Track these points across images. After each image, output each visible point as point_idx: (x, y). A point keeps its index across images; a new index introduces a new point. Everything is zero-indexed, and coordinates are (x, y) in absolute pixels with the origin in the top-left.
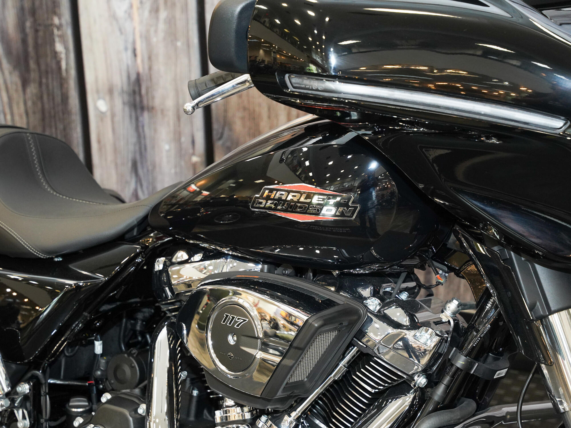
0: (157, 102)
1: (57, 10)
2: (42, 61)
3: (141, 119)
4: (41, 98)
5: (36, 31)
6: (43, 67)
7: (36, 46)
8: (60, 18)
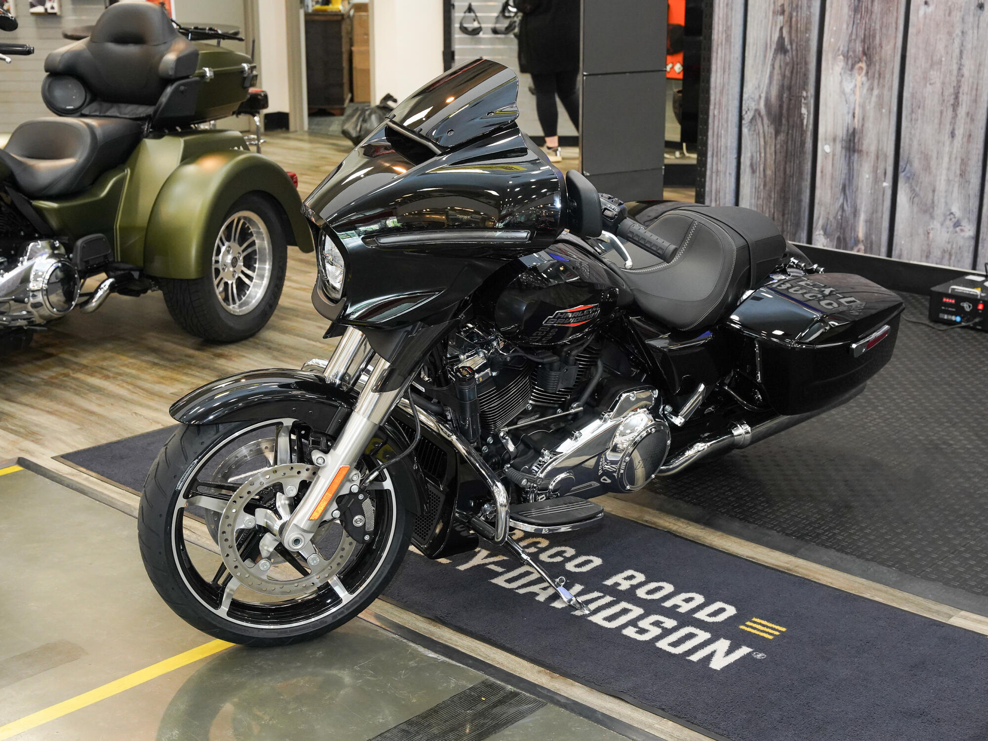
0: (864, 148)
1: (806, 87)
2: (791, 120)
3: (852, 158)
4: (787, 142)
5: (790, 100)
6: (791, 123)
7: (788, 109)
8: (807, 92)
